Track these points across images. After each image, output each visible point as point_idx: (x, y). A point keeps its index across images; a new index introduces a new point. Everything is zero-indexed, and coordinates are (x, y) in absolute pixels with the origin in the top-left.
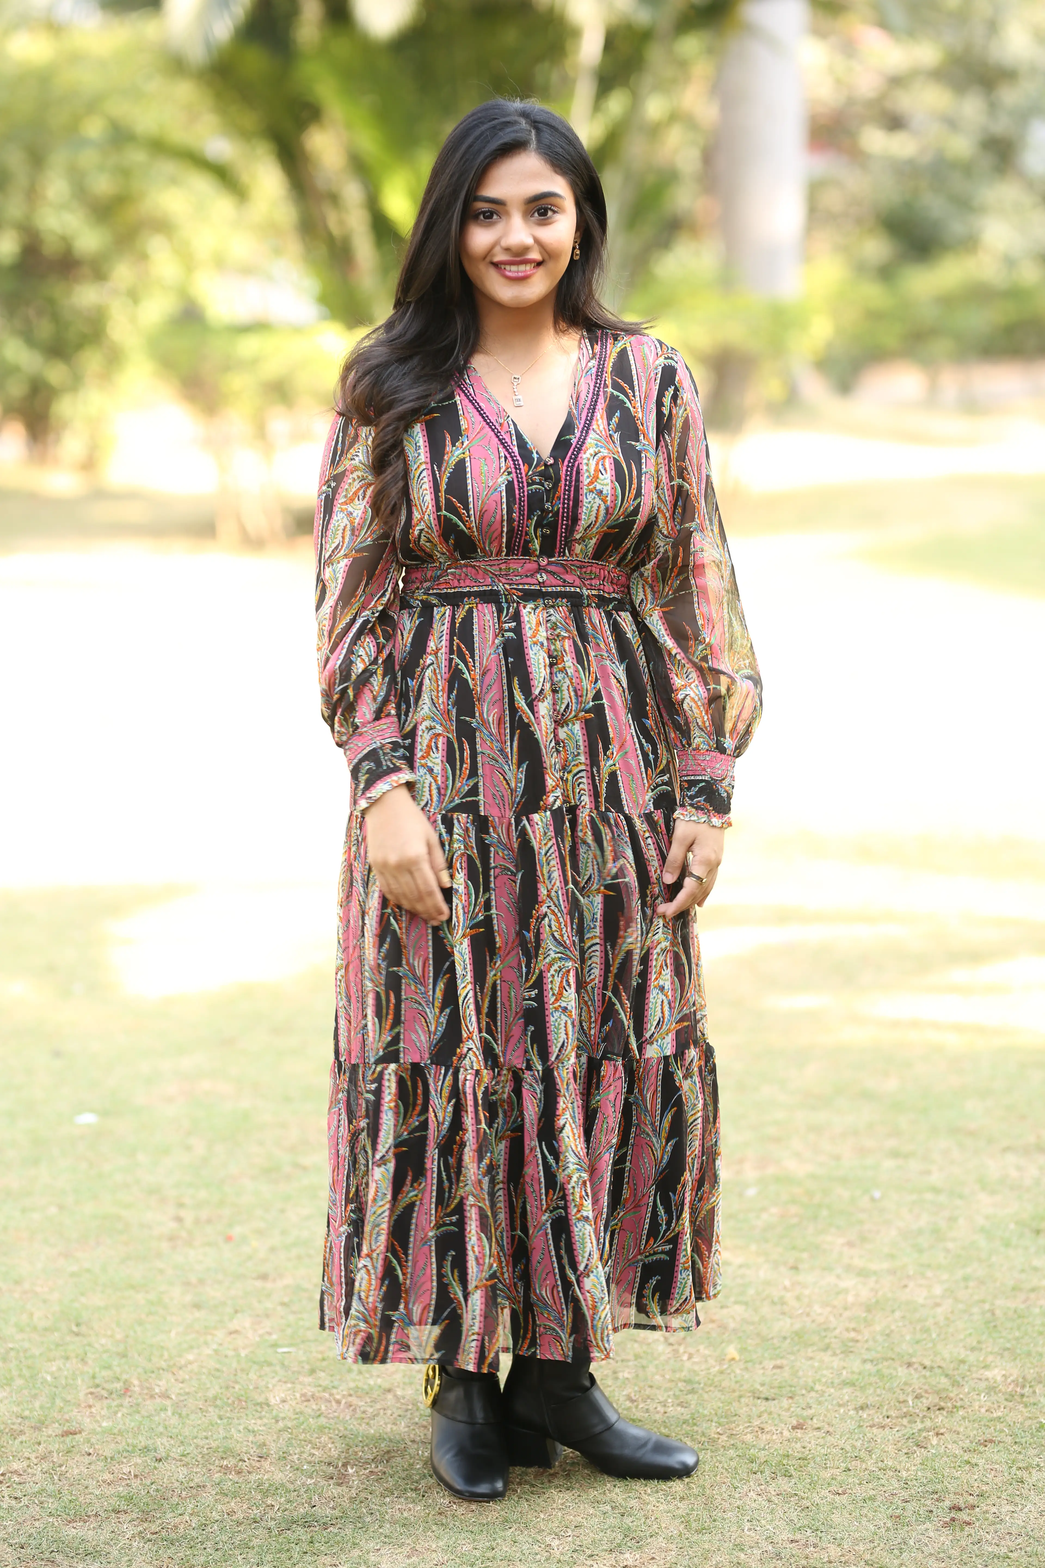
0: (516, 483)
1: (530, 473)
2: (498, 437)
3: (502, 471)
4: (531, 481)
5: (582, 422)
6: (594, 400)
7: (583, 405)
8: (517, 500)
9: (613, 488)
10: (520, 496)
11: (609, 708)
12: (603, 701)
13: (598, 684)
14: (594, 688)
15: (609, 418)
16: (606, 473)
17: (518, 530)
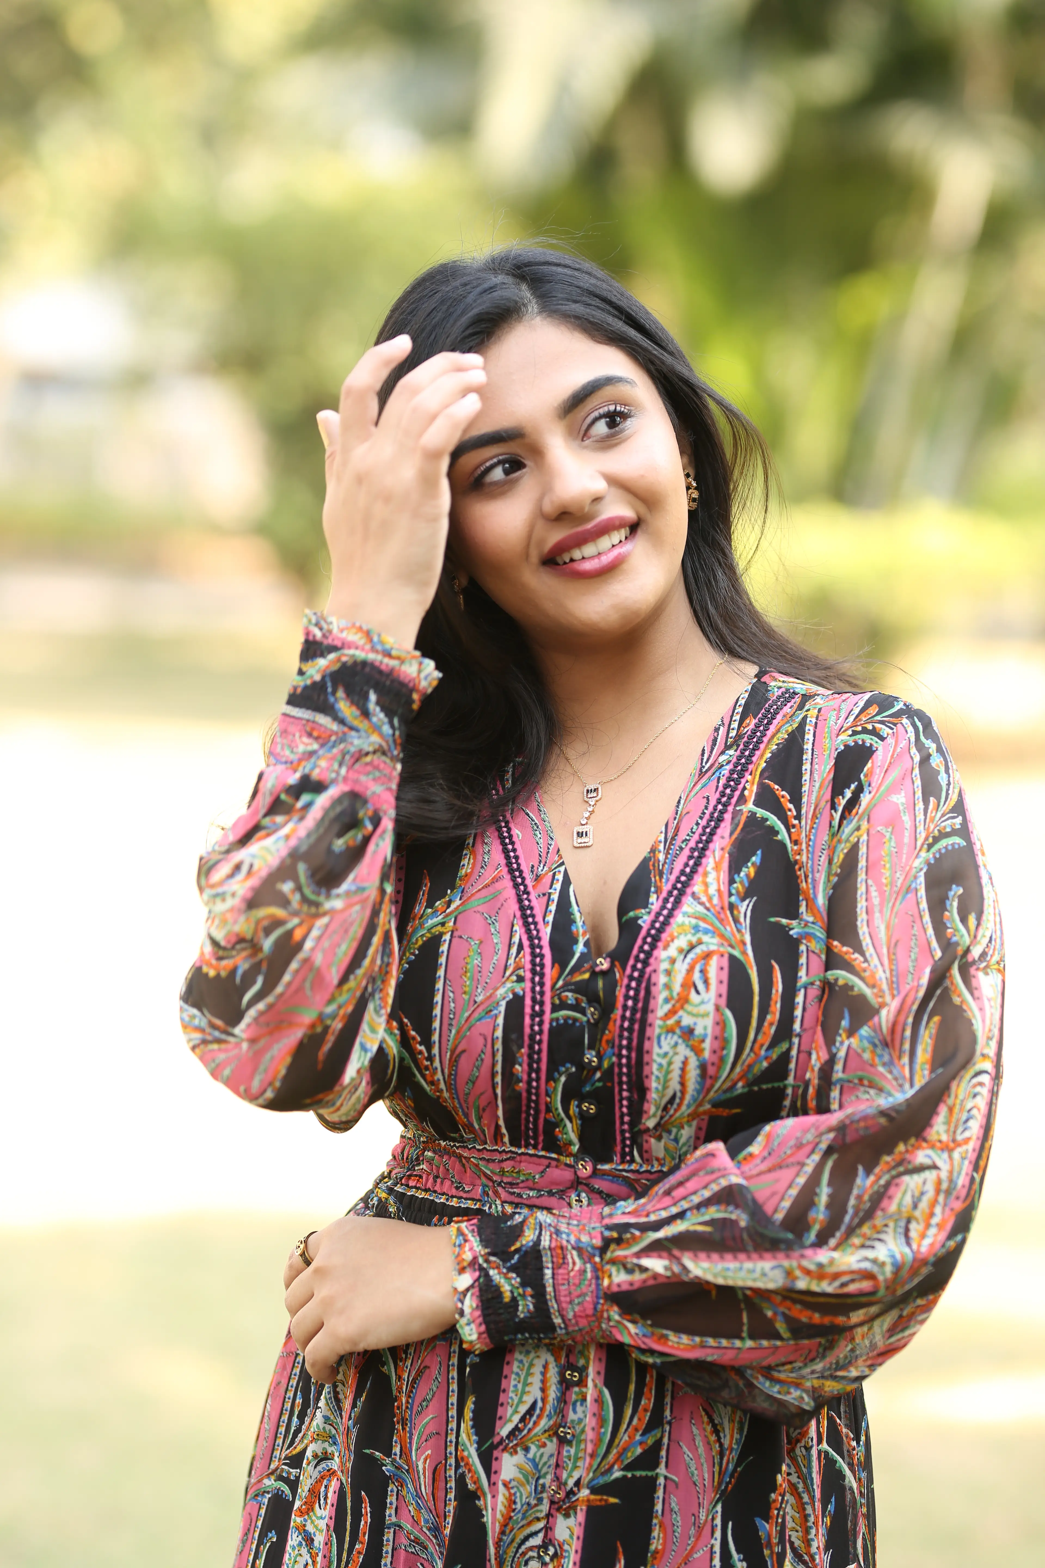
0: (529, 1001)
1: (560, 983)
2: (521, 901)
3: (507, 973)
4: (557, 1002)
5: (673, 878)
6: (708, 830)
7: (683, 842)
8: (526, 1039)
9: (718, 1024)
10: (532, 1030)
11: (670, 1487)
12: (658, 1470)
13: (656, 1435)
14: (641, 1443)
15: (734, 869)
16: (707, 989)
17: (529, 1099)
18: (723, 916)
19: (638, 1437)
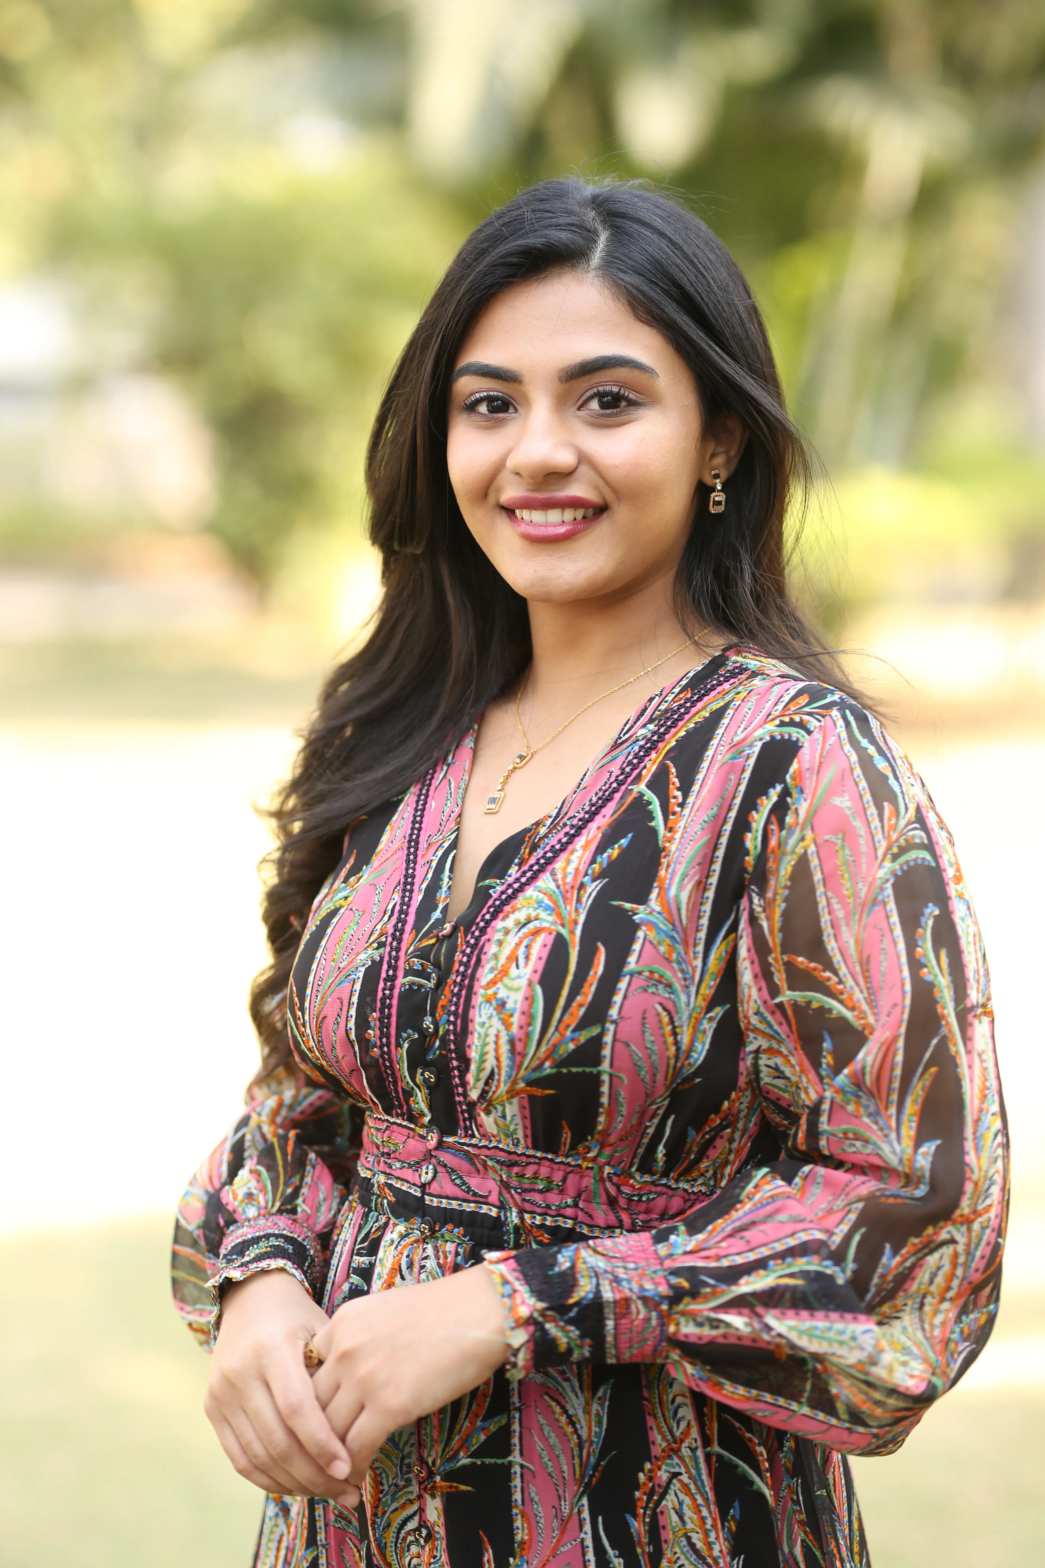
0: (385, 967)
1: (412, 948)
3: (372, 939)
4: (407, 967)
5: (542, 854)
6: (594, 809)
7: (569, 820)
8: (379, 1004)
9: (529, 998)
10: (385, 993)
11: (528, 1476)
12: (510, 1458)
13: (499, 1421)
14: (483, 1429)
15: (601, 849)
16: (526, 964)
17: (384, 1065)
18: (569, 895)
19: (479, 1423)
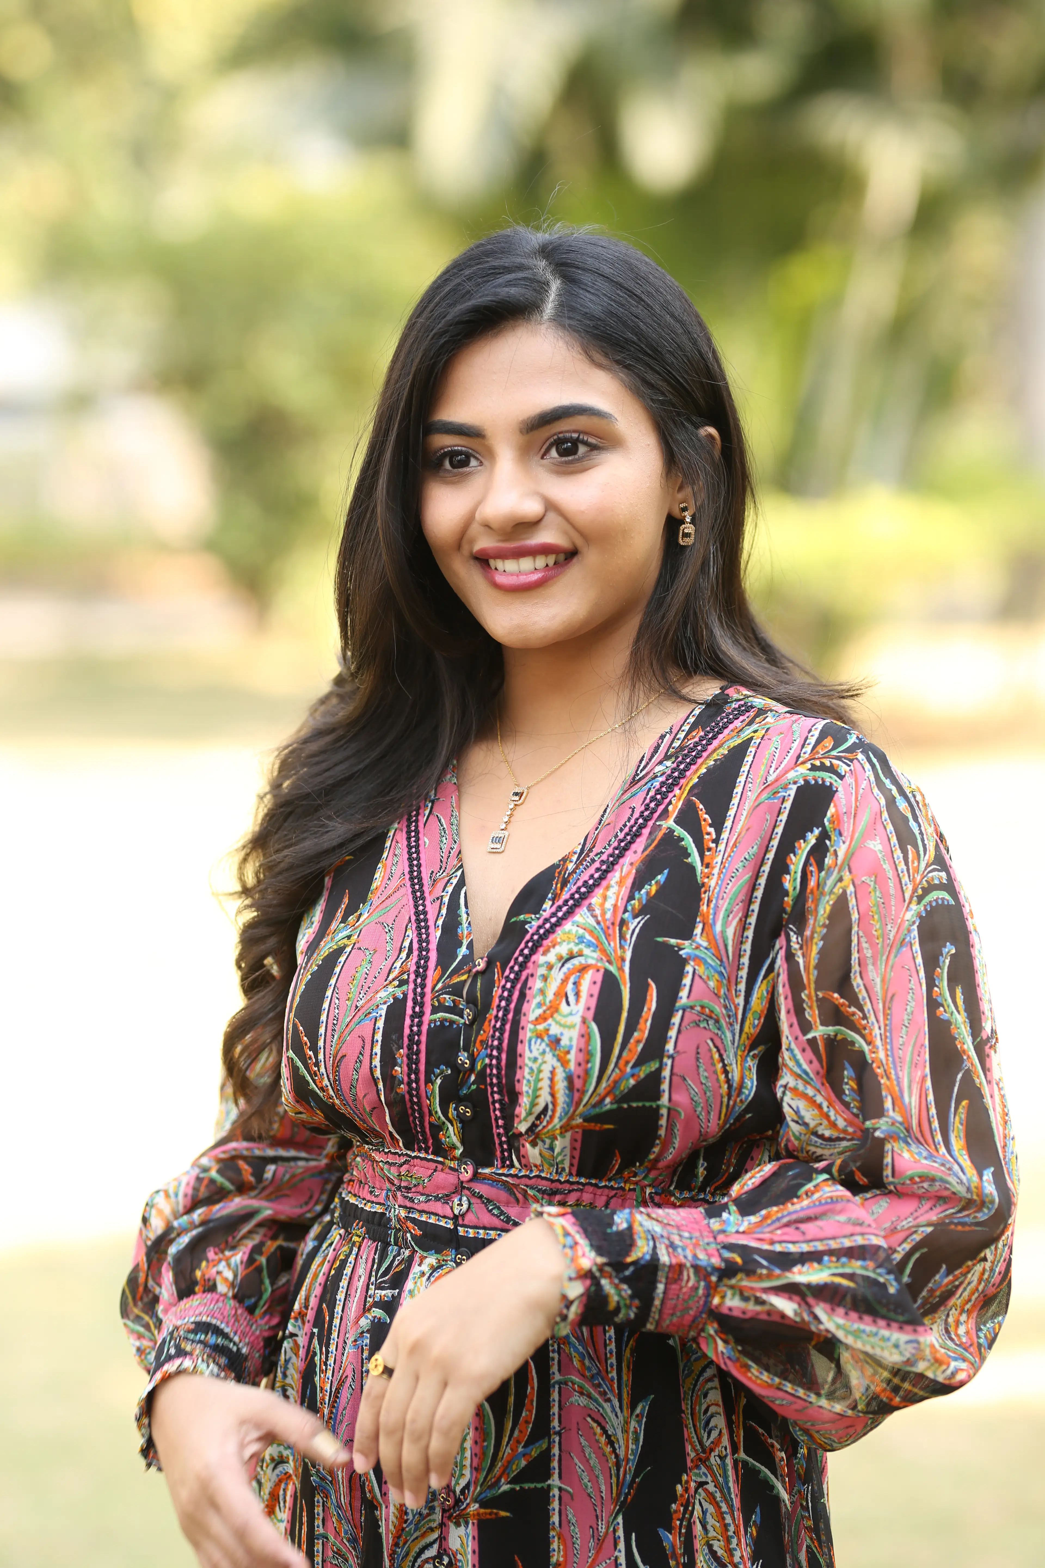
0: (410, 1004)
1: (440, 985)
2: (416, 906)
3: (391, 977)
4: (436, 1004)
5: (574, 889)
6: (623, 844)
7: (596, 855)
8: (406, 1040)
9: (583, 1036)
10: (412, 1031)
11: (566, 1497)
12: (550, 1482)
13: (541, 1446)
14: (524, 1455)
15: (637, 885)
16: (577, 1001)
17: (411, 1101)
18: (610, 931)
19: (520, 1450)
